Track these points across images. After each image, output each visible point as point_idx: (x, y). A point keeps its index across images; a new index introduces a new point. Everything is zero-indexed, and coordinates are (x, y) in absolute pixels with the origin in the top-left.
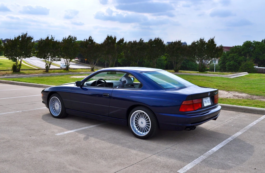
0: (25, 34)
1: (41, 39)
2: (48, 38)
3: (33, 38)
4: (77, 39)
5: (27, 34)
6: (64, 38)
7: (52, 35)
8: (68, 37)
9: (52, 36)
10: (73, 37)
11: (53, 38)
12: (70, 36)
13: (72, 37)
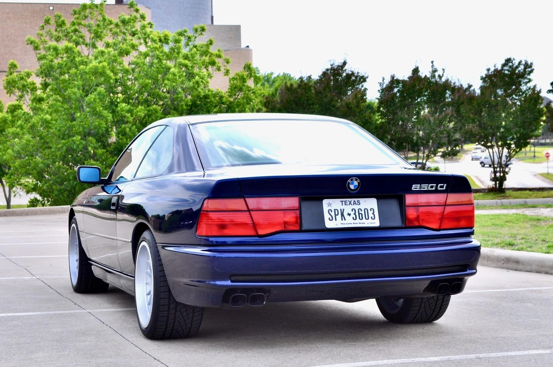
0: (340, 64)
1: (393, 77)
2: (416, 71)
3: (366, 76)
4: (533, 69)
5: (345, 63)
6: (488, 70)
7: (432, 62)
8: (504, 65)
9: (433, 66)
10: (520, 63)
11: (440, 72)
12: (508, 61)
13: (516, 63)
